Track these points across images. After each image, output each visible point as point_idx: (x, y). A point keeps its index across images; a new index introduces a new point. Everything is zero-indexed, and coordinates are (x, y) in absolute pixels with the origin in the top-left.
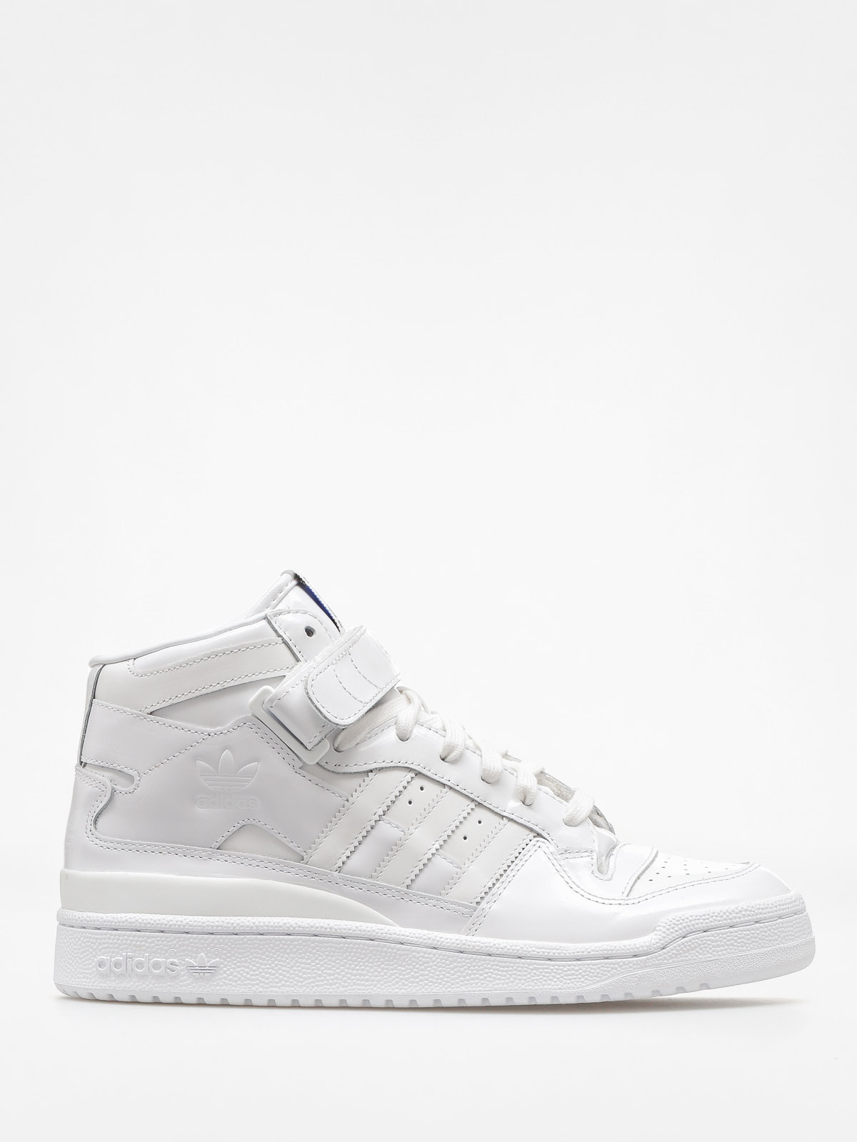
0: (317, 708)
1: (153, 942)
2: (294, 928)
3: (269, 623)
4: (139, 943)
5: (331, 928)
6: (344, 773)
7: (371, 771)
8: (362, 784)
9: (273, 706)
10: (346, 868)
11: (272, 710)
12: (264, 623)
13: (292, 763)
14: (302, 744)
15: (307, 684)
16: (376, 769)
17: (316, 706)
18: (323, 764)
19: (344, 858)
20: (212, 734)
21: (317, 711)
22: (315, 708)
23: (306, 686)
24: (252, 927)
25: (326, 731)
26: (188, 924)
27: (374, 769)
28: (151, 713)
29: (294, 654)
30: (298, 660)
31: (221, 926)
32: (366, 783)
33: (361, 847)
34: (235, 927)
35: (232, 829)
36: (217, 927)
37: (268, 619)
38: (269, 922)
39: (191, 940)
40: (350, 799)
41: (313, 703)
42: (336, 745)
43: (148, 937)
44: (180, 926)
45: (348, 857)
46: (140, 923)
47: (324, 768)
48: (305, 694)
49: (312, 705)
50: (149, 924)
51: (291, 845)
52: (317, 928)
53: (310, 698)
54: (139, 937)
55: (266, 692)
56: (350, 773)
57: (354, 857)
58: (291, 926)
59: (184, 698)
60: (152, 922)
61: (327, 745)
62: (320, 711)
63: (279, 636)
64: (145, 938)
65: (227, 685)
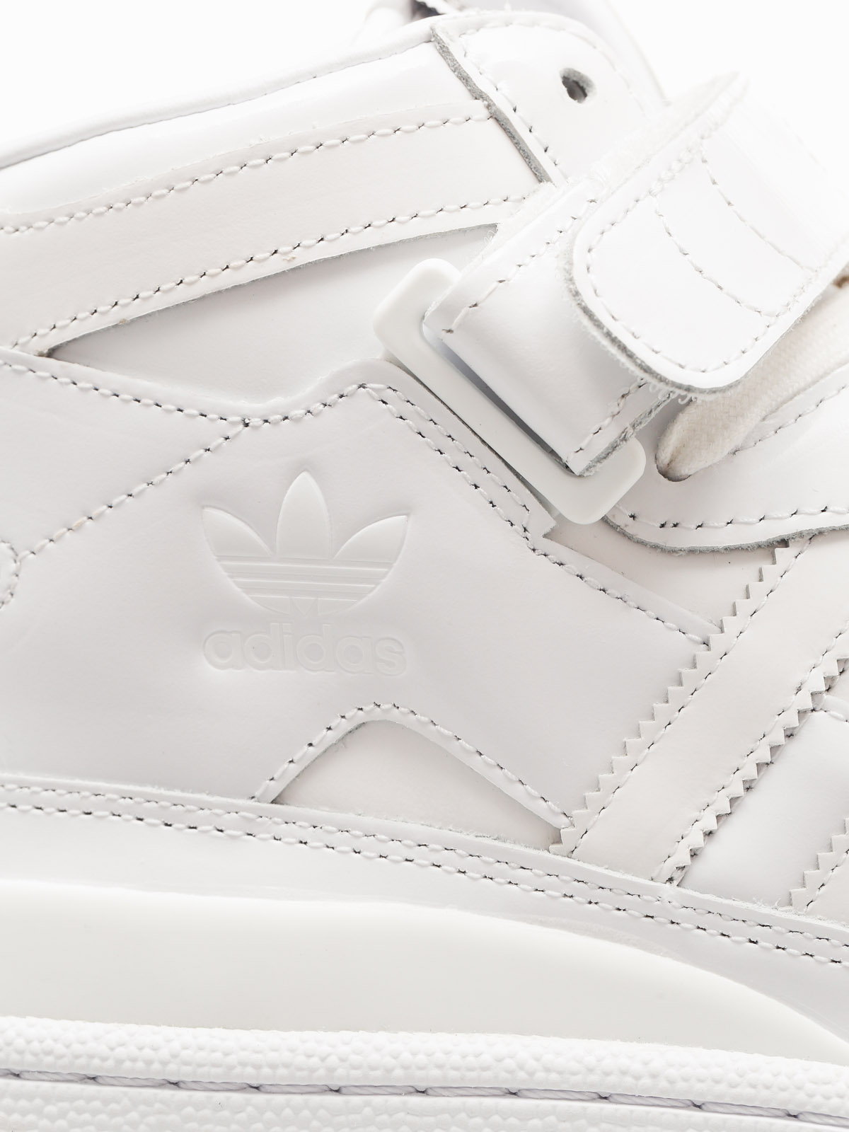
0: (614, 340)
1: (62, 1114)
2: (531, 1074)
3: (444, 51)
4: (16, 1117)
5: (654, 1076)
6: (692, 551)
7: (784, 543)
8: (756, 587)
9: (453, 327)
10: (700, 870)
11: (456, 343)
12: (430, 50)
13: (521, 517)
14: (552, 453)
15: (571, 263)
16: (801, 535)
17: (608, 334)
18: (622, 520)
19: (696, 839)
20: (255, 421)
21: (613, 350)
22: (605, 342)
23: (569, 272)
24: (389, 1071)
25: (638, 406)
26: (174, 1056)
27: (793, 537)
28: (51, 353)
29: (527, 156)
30: (540, 176)
31: (286, 1066)
32: (766, 585)
33: (752, 800)
34: (331, 1070)
35: (324, 738)
36: (273, 1066)
37: (439, 41)
38: (447, 1053)
39: (190, 1110)
40: (715, 639)
41: (598, 325)
42: (665, 456)
43: (47, 1099)
44: (149, 1063)
45: (710, 834)
46: (21, 1052)
47: (624, 534)
48: (568, 298)
49: (595, 332)
50: (49, 1053)
51: (517, 792)
52: (607, 1074)
53: (586, 311)
54: (17, 1097)
55: (431, 281)
56: (714, 551)
57: (727, 834)
58: (521, 1068)
59: (160, 302)
60: (60, 1048)
61: (637, 459)
62: (623, 349)
63: (478, 95)
64: (38, 1101)
65: (302, 257)
